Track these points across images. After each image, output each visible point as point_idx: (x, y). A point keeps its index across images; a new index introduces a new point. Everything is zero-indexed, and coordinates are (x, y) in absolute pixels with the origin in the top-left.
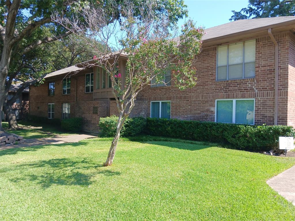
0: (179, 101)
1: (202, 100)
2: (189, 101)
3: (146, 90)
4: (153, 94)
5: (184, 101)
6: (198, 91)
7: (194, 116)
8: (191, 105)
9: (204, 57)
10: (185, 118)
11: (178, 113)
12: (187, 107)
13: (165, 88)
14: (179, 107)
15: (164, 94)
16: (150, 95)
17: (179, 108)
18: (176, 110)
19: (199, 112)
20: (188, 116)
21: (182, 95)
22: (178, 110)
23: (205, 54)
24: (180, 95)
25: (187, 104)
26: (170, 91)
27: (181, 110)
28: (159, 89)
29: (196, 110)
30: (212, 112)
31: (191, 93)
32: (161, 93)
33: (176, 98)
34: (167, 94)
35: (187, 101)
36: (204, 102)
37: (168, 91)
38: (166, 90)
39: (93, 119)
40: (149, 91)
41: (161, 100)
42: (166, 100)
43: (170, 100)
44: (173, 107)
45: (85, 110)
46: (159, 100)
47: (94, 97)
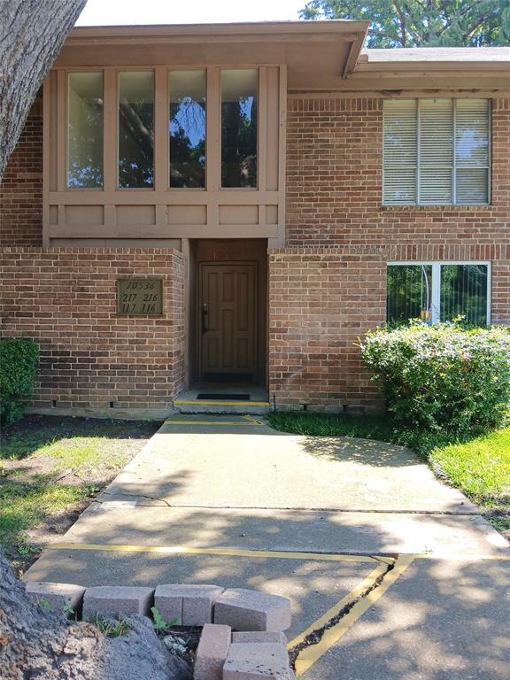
3: (360, 216)
4: (396, 231)
13: (463, 215)
15: (460, 236)
16: (379, 237)
26: (487, 225)
28: (430, 215)
32: (445, 231)
34: (476, 236)
37: (481, 226)
38: (467, 220)
39: (112, 341)
40: (375, 221)
41: (441, 258)
42: (467, 260)
43: (487, 258)
44: (504, 285)
45: (31, 296)
46: (429, 260)
47: (48, 231)
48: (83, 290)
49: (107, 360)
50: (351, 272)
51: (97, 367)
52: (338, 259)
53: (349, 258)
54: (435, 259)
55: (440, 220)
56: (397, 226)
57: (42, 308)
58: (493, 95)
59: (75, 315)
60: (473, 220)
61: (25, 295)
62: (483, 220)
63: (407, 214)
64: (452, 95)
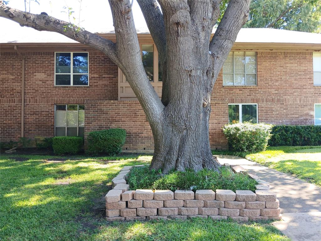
0: (271, 104)
1: (300, 104)
2: (283, 104)
3: (216, 89)
4: (227, 94)
5: (277, 104)
6: (295, 94)
7: (291, 121)
8: (287, 109)
9: (300, 60)
10: (279, 123)
11: (269, 118)
12: (282, 111)
13: (248, 89)
14: (271, 111)
15: (248, 95)
17: (270, 113)
18: (266, 114)
19: (297, 116)
20: (283, 121)
21: (275, 97)
22: (269, 114)
23: (301, 56)
24: (271, 97)
25: (282, 108)
26: (256, 92)
27: (274, 114)
28: (238, 89)
29: (294, 114)
30: (312, 116)
31: (286, 95)
32: (243, 94)
33: (266, 101)
34: (253, 95)
35: (281, 104)
36: (302, 106)
37: (254, 92)
38: (250, 90)
39: (145, 129)
40: (221, 91)
41: (242, 103)
42: (250, 103)
43: (256, 103)
44: (262, 111)
45: (119, 115)
46: (238, 103)
47: (120, 95)
48: (136, 113)
49: (143, 135)
50: (217, 107)
51: (140, 137)
52: (213, 103)
53: (217, 103)
54: (240, 103)
55: (241, 90)
56: (228, 92)
57: (123, 119)
58: (257, 51)
59: (133, 121)
60: (251, 90)
61: (118, 115)
62: (255, 90)
63: (231, 88)
64: (244, 51)
